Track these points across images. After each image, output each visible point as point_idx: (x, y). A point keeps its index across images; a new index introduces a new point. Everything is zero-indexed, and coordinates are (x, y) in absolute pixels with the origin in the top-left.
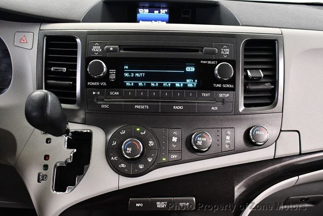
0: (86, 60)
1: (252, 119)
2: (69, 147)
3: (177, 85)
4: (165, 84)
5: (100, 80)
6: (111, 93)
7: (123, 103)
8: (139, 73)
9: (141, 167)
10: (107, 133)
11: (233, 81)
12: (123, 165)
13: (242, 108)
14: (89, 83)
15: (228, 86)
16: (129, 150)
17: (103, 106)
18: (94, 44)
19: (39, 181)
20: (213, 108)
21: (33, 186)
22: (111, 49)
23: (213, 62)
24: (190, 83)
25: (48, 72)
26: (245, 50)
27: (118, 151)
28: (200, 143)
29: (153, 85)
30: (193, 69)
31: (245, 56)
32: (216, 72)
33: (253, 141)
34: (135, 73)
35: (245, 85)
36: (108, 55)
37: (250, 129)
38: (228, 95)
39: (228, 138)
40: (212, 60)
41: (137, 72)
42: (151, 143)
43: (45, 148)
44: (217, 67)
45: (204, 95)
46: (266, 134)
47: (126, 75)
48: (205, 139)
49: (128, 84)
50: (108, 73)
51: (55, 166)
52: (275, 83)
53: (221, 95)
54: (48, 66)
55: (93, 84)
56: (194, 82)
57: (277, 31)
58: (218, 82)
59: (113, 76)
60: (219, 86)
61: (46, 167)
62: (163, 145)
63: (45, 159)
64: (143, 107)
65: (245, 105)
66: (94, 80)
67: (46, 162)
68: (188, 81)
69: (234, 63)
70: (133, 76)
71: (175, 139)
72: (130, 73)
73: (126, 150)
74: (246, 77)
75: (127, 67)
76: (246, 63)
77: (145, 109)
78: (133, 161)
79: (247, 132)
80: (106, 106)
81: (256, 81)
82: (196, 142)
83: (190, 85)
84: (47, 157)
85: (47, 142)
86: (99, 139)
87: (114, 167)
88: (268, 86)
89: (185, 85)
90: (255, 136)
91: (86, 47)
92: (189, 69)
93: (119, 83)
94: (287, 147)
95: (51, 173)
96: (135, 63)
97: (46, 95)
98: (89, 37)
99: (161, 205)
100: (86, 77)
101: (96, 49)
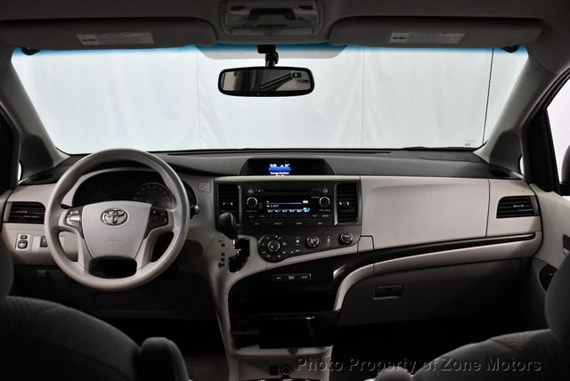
0: (245, 198)
1: (343, 229)
2: (236, 248)
3: (298, 211)
4: (291, 211)
5: (254, 209)
6: (260, 216)
7: (267, 222)
8: (275, 205)
9: (279, 256)
10: (258, 240)
11: (331, 207)
12: (269, 256)
13: (336, 223)
14: (247, 211)
15: (327, 210)
16: (272, 247)
17: (255, 224)
18: (248, 189)
19: (219, 268)
20: (319, 223)
21: (215, 270)
22: (259, 191)
23: (318, 197)
24: (306, 210)
26: (338, 189)
27: (266, 248)
28: (312, 242)
29: (284, 211)
30: (307, 202)
31: (338, 193)
32: (320, 203)
33: (344, 242)
34: (273, 205)
35: (338, 210)
36: (257, 194)
37: (341, 234)
38: (327, 216)
39: (329, 240)
42: (284, 244)
43: (222, 250)
44: (320, 200)
45: (314, 216)
46: (351, 237)
47: (268, 206)
48: (315, 240)
49: (269, 211)
50: (258, 205)
51: (229, 258)
52: (357, 209)
53: (324, 216)
54: (221, 202)
55: (249, 211)
56: (308, 209)
57: (357, 177)
58: (322, 208)
59: (261, 207)
60: (322, 210)
61: (223, 260)
62: (291, 244)
64: (279, 224)
65: (338, 221)
66: (250, 209)
67: (223, 257)
68: (304, 209)
69: (331, 197)
70: (273, 208)
71: (298, 241)
72: (270, 205)
73: (270, 247)
74: (339, 205)
75: (268, 201)
76: (338, 198)
78: (274, 254)
79: (340, 236)
80: (258, 224)
81: (345, 207)
82: (310, 242)
84: (223, 254)
85: (222, 246)
86: (254, 243)
87: (264, 257)
88: (353, 210)
89: (303, 211)
90: (344, 238)
91: (245, 192)
92: (304, 202)
93: (264, 210)
94: (365, 245)
95: (227, 262)
96: (273, 200)
97: (230, 216)
98: (246, 184)
99: (291, 278)
100: (245, 207)
101: (251, 191)
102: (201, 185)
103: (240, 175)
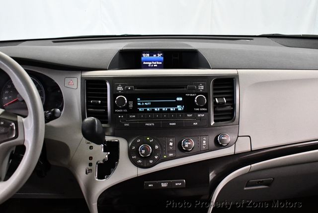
0: (114, 96)
1: (220, 129)
2: (105, 151)
3: (172, 109)
4: (164, 109)
5: (123, 108)
6: (130, 116)
7: (138, 122)
8: (147, 102)
9: (151, 162)
10: (128, 143)
11: (207, 106)
12: (140, 161)
13: (213, 123)
14: (116, 111)
15: (203, 109)
16: (143, 151)
17: (125, 125)
18: (118, 86)
19: (86, 173)
20: (194, 124)
21: (82, 176)
22: (129, 88)
23: (194, 95)
24: (179, 108)
25: (88, 103)
26: (214, 85)
27: (137, 152)
28: (187, 146)
29: (156, 110)
30: (181, 99)
31: (214, 89)
32: (196, 101)
33: (220, 143)
34: (144, 103)
35: (214, 108)
36: (127, 92)
37: (218, 136)
38: (203, 115)
39: (204, 142)
40: (193, 94)
41: (146, 102)
42: (157, 147)
43: (90, 153)
44: (196, 98)
45: (188, 115)
46: (228, 138)
47: (139, 104)
48: (190, 143)
49: (140, 110)
50: (128, 104)
51: (97, 163)
52: (234, 106)
53: (199, 115)
54: (88, 99)
55: (119, 111)
56: (182, 107)
57: (235, 71)
58: (197, 107)
59: (131, 106)
60: (198, 109)
61: (90, 165)
62: (164, 147)
63: (90, 159)
64: (151, 125)
65: (215, 121)
66: (119, 109)
67: (91, 161)
68: (178, 106)
69: (207, 95)
70: (144, 105)
71: (171, 144)
72: (141, 103)
73: (141, 152)
74: (215, 102)
75: (139, 99)
76: (214, 94)
77: (152, 126)
78: (146, 158)
79: (216, 138)
80: (128, 125)
81: (222, 105)
82: (184, 145)
83: (180, 109)
85: (90, 149)
86: (124, 145)
87: (134, 162)
88: (229, 108)
89: (177, 109)
90: (221, 140)
91: (113, 87)
92: (178, 99)
93: (135, 110)
94: (243, 146)
95: (95, 169)
96: (144, 97)
97: (94, 120)
98: (115, 80)
99: (164, 185)
100: (114, 106)
101: (120, 88)
102: (67, 80)
103: (110, 69)
